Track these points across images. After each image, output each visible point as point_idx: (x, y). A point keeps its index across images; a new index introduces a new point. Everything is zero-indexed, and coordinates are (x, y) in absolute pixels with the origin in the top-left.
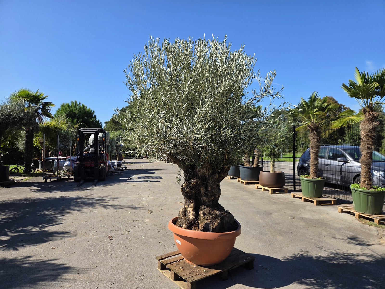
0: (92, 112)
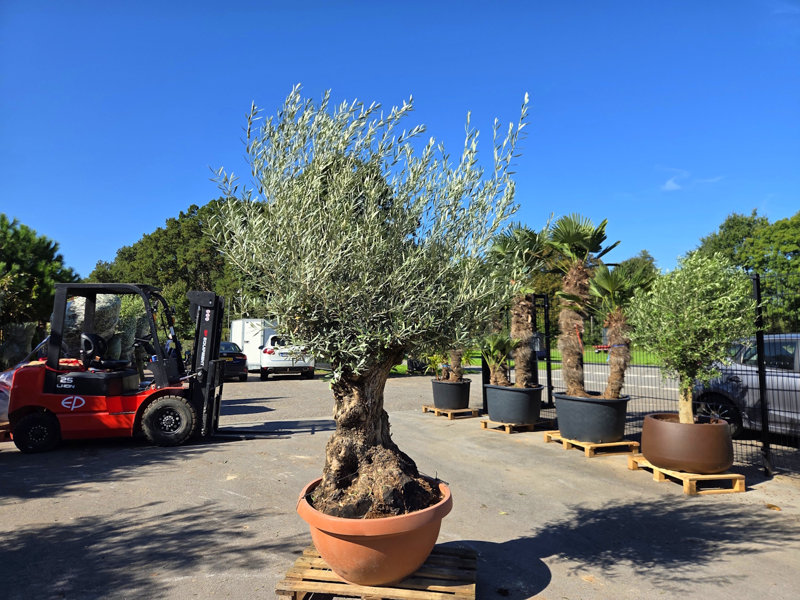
0: (52, 246)
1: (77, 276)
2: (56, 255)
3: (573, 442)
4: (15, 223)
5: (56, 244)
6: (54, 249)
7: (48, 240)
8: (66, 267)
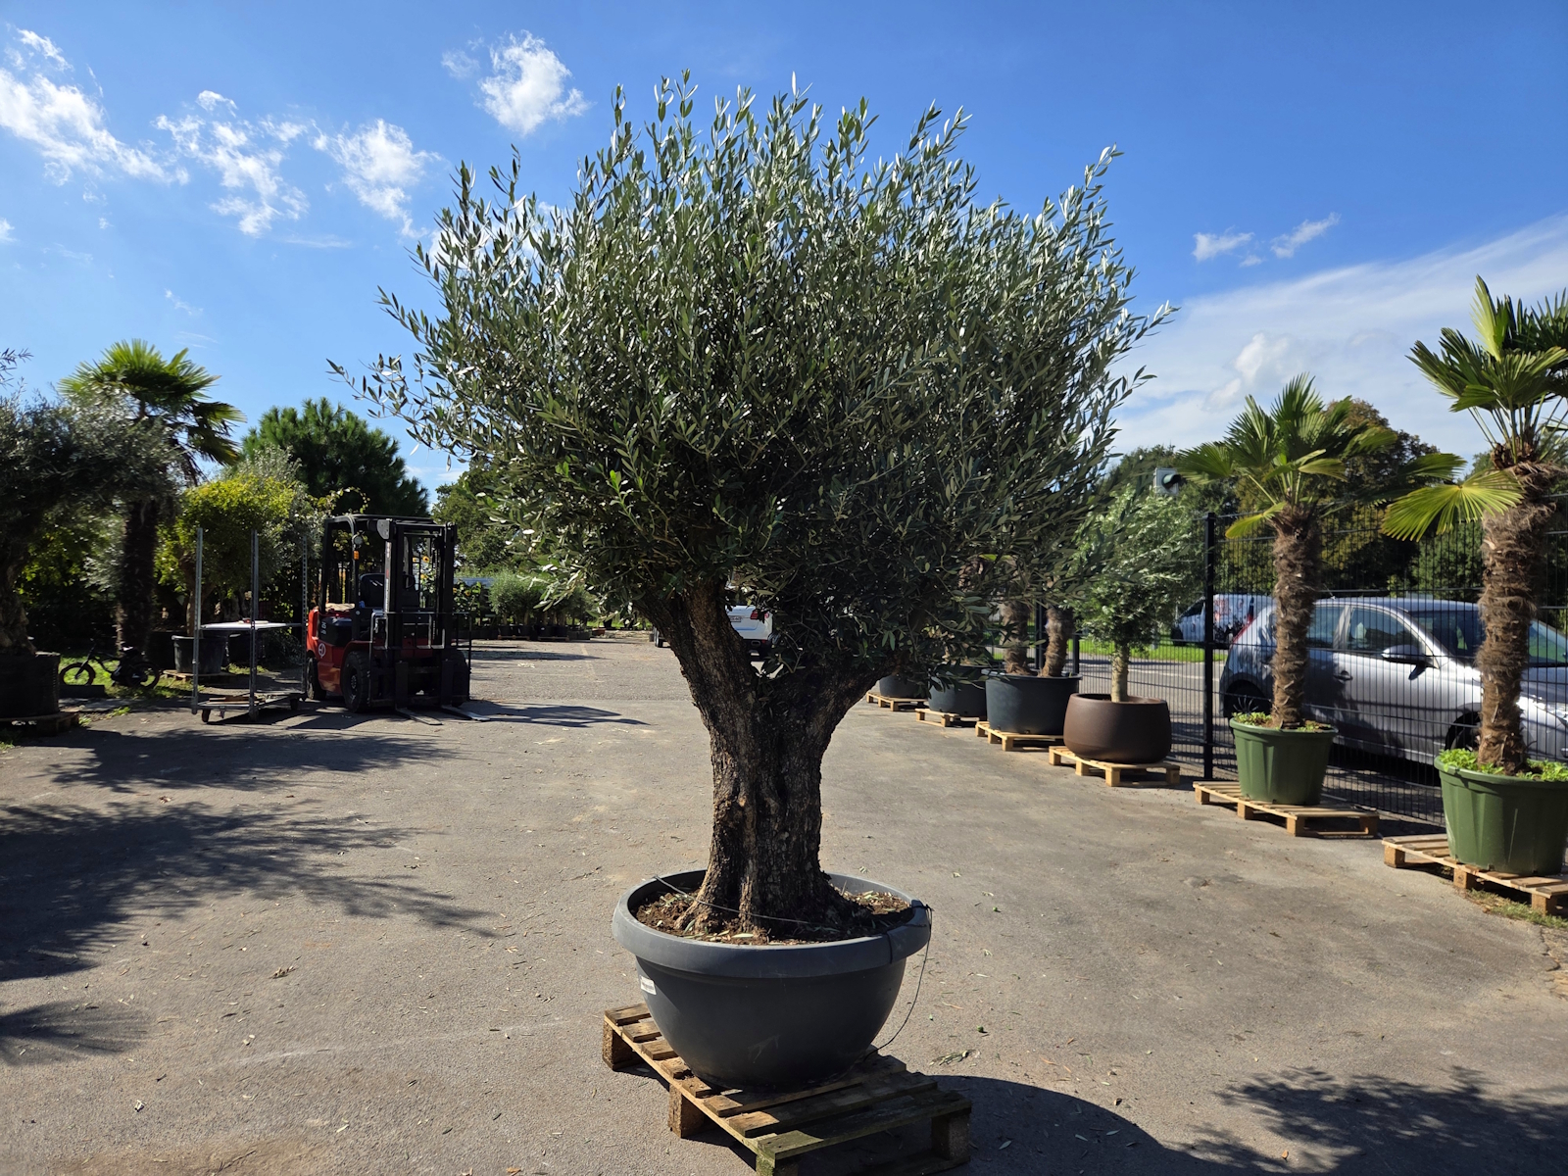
0: (390, 444)
1: (423, 490)
2: (394, 458)
3: (996, 733)
4: (340, 410)
5: (395, 443)
6: (394, 450)
7: (384, 436)
8: (409, 476)
